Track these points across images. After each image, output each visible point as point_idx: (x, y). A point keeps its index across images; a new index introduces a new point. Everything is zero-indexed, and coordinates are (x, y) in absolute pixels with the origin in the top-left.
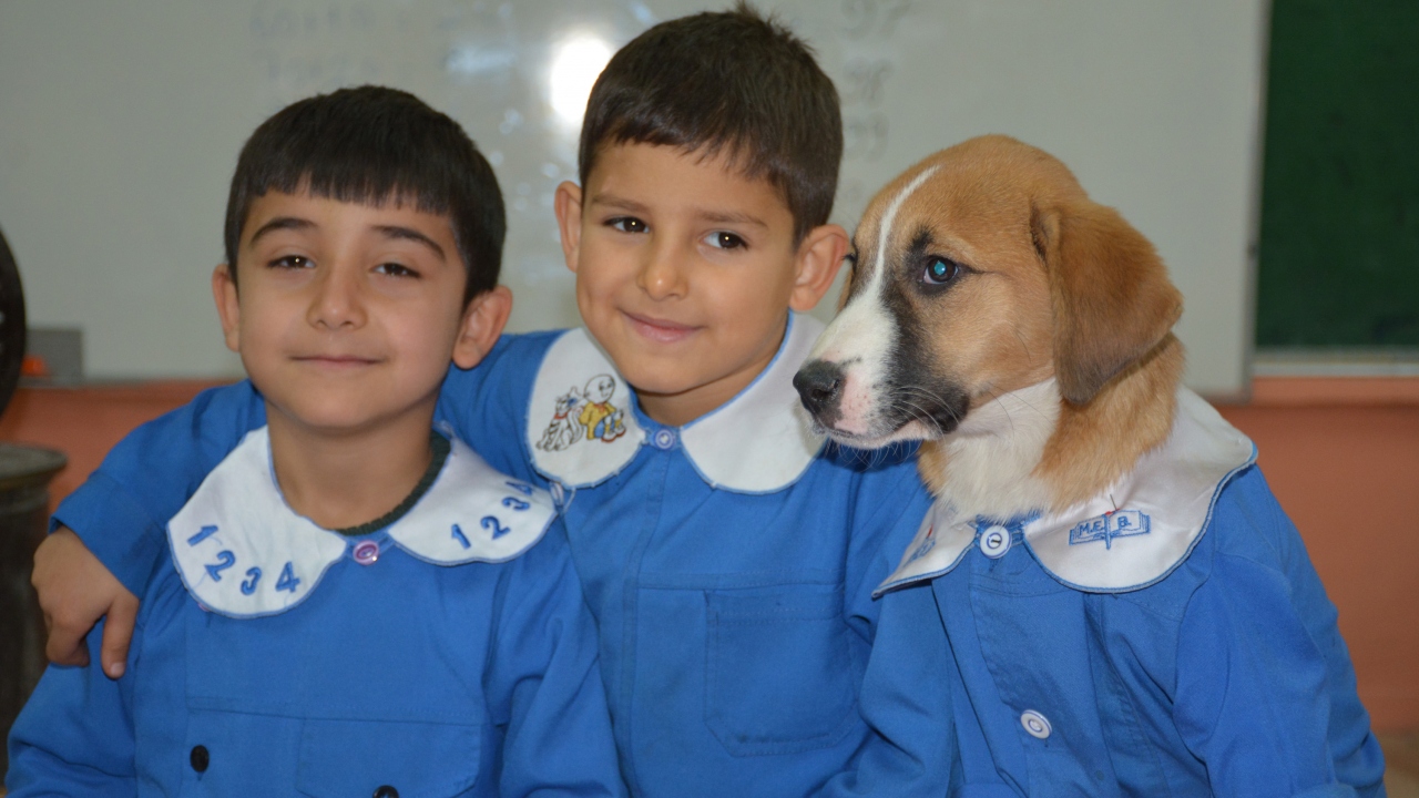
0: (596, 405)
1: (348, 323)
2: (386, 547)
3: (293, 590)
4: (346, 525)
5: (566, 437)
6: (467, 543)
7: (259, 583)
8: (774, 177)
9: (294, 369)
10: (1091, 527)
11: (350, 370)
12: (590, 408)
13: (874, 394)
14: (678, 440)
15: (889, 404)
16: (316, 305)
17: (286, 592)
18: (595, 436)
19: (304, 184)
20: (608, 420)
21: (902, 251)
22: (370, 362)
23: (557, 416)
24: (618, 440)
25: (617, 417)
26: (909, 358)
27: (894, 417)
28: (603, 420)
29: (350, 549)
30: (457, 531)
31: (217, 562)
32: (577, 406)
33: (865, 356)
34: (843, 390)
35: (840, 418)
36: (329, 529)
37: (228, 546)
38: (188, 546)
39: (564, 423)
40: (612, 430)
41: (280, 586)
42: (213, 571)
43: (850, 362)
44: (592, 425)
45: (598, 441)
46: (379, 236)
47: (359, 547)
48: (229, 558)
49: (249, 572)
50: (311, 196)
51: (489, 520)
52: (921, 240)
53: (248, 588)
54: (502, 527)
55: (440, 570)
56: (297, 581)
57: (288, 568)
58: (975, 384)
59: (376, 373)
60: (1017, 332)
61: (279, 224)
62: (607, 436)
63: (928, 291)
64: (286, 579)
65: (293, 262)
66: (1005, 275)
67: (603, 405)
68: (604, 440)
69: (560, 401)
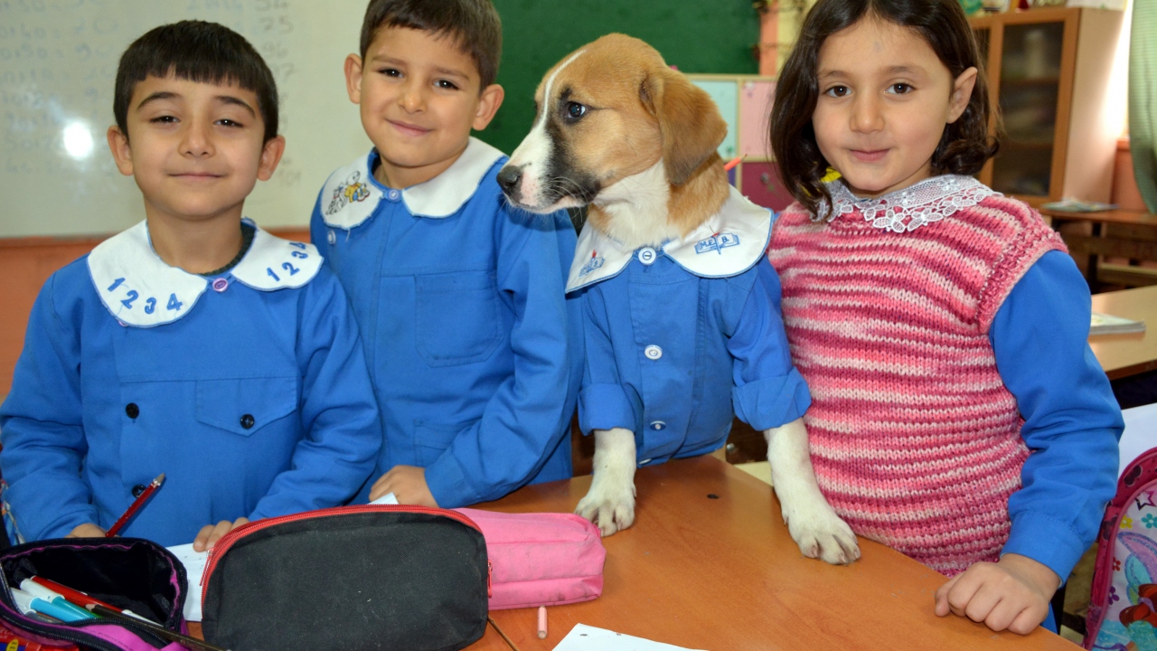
0: (352, 186)
1: (205, 153)
2: (231, 281)
3: (178, 309)
4: (204, 271)
5: (340, 205)
6: (277, 278)
7: (156, 306)
8: (474, 55)
9: (171, 181)
10: (707, 243)
11: (207, 180)
12: (350, 188)
13: (539, 183)
14: (400, 195)
15: (547, 188)
16: (185, 141)
17: (174, 310)
18: (354, 200)
19: (172, 70)
20: (359, 191)
21: (556, 100)
22: (217, 176)
23: (335, 198)
24: (367, 199)
25: (363, 187)
26: (560, 163)
27: (553, 195)
28: (356, 191)
29: (210, 284)
30: (270, 272)
31: (128, 298)
32: (343, 190)
33: (534, 161)
34: (521, 182)
35: (522, 198)
36: (194, 274)
37: (131, 288)
38: (109, 292)
39: (338, 199)
40: (362, 195)
41: (170, 307)
42: (126, 303)
43: (525, 165)
44: (351, 196)
45: (356, 202)
46: (219, 102)
47: (214, 283)
48: (134, 295)
49: (149, 301)
50: (176, 79)
51: (286, 265)
52: (566, 93)
53: (149, 310)
54: (295, 268)
55: (263, 294)
56: (181, 304)
57: (173, 297)
58: (602, 173)
59: (221, 183)
60: (627, 140)
61: (156, 96)
62: (360, 198)
63: (569, 123)
64: (173, 303)
65: (166, 119)
66: (616, 108)
67: (356, 185)
68: (359, 201)
69: (336, 191)
